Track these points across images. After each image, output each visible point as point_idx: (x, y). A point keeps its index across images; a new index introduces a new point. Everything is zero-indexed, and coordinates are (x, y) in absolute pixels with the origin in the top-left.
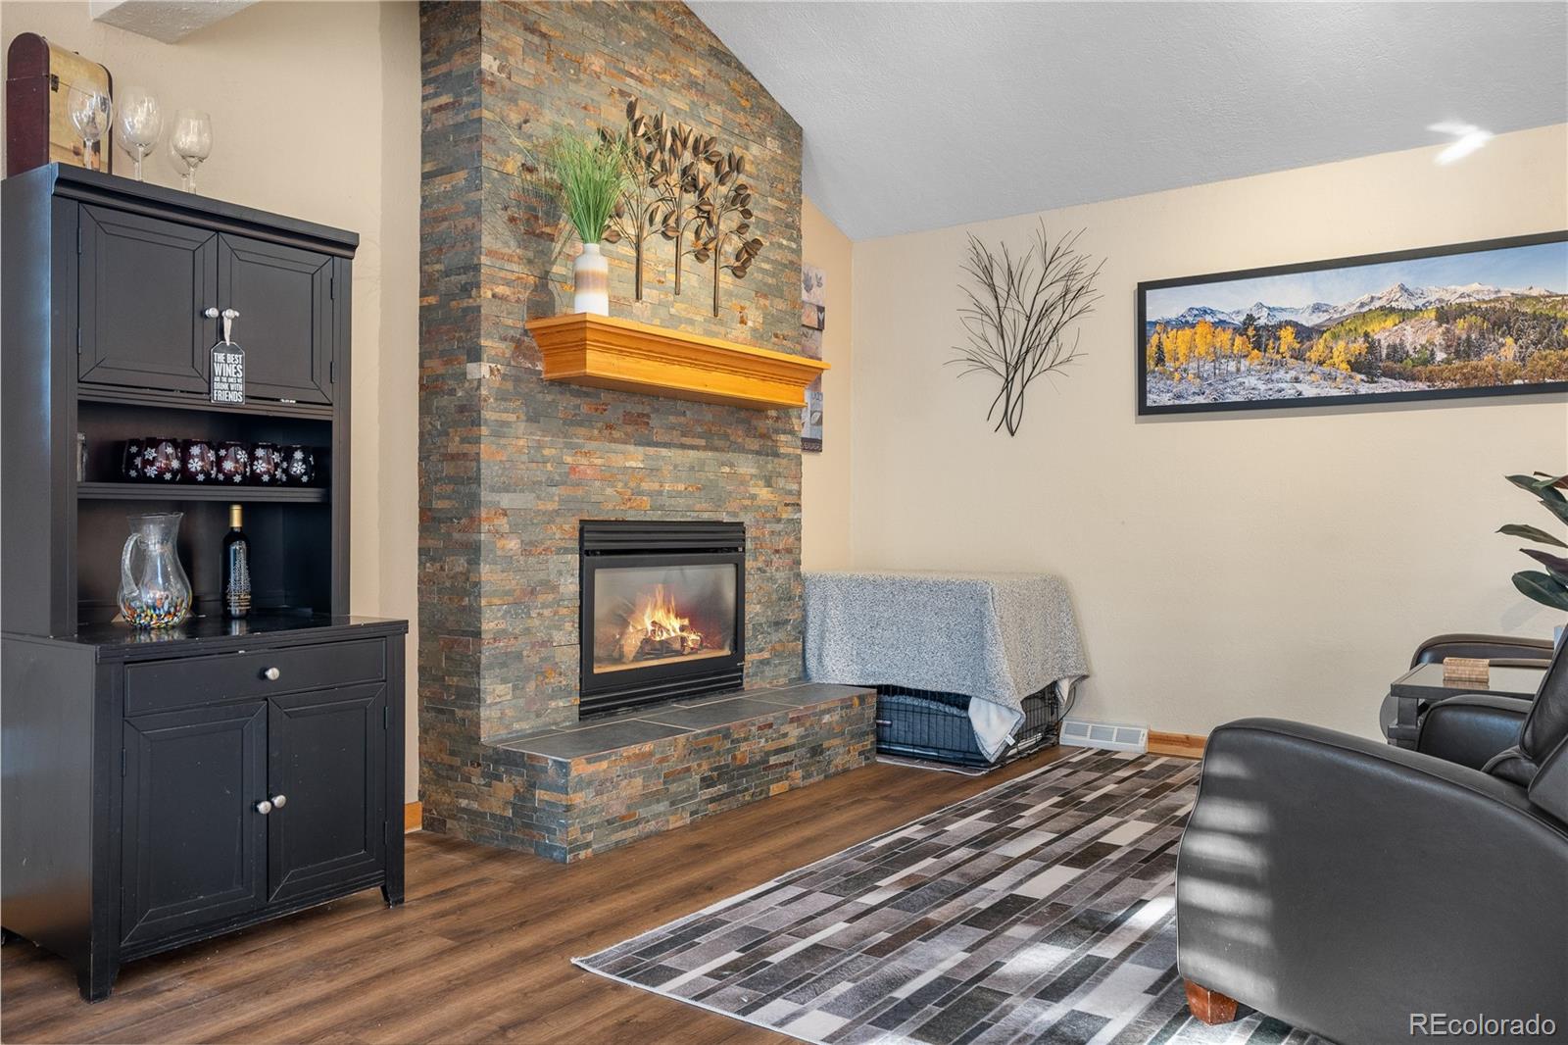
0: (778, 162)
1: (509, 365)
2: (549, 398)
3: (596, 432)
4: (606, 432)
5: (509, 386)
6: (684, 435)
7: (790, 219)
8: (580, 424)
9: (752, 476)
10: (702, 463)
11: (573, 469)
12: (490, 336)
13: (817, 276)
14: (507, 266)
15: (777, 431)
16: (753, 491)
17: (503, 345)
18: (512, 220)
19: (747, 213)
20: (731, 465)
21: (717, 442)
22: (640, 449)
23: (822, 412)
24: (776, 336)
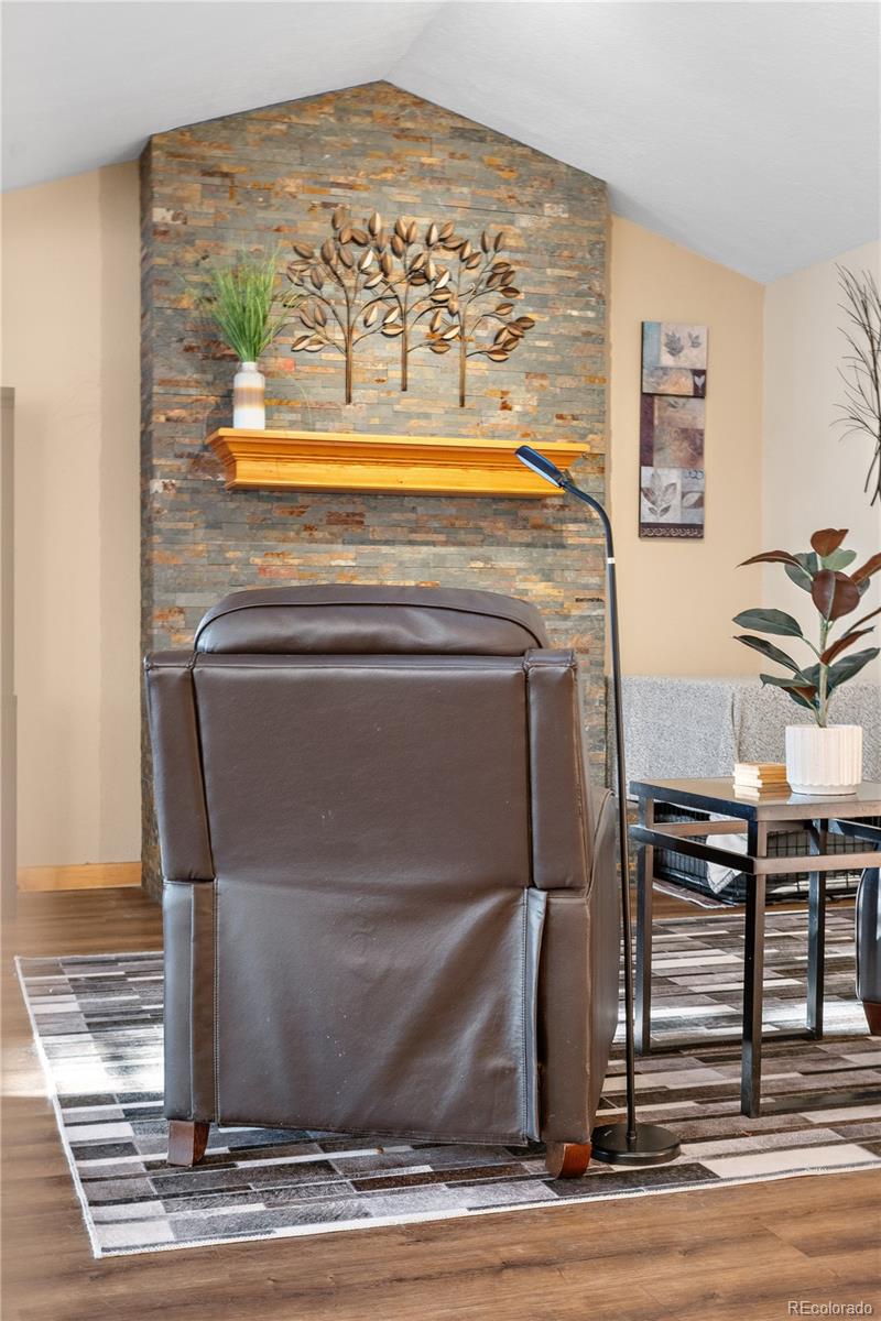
0: (565, 227)
1: (186, 479)
2: (232, 505)
3: (292, 534)
4: (305, 534)
5: (186, 497)
6: (413, 531)
7: (585, 287)
8: (273, 526)
9: (519, 570)
10: (441, 561)
11: (263, 570)
12: (162, 455)
13: (690, 336)
14: (183, 391)
15: (563, 521)
16: (522, 586)
17: (178, 462)
18: (189, 349)
19: (509, 291)
20: (487, 560)
21: (462, 536)
22: (352, 548)
23: (703, 493)
24: (560, 417)
